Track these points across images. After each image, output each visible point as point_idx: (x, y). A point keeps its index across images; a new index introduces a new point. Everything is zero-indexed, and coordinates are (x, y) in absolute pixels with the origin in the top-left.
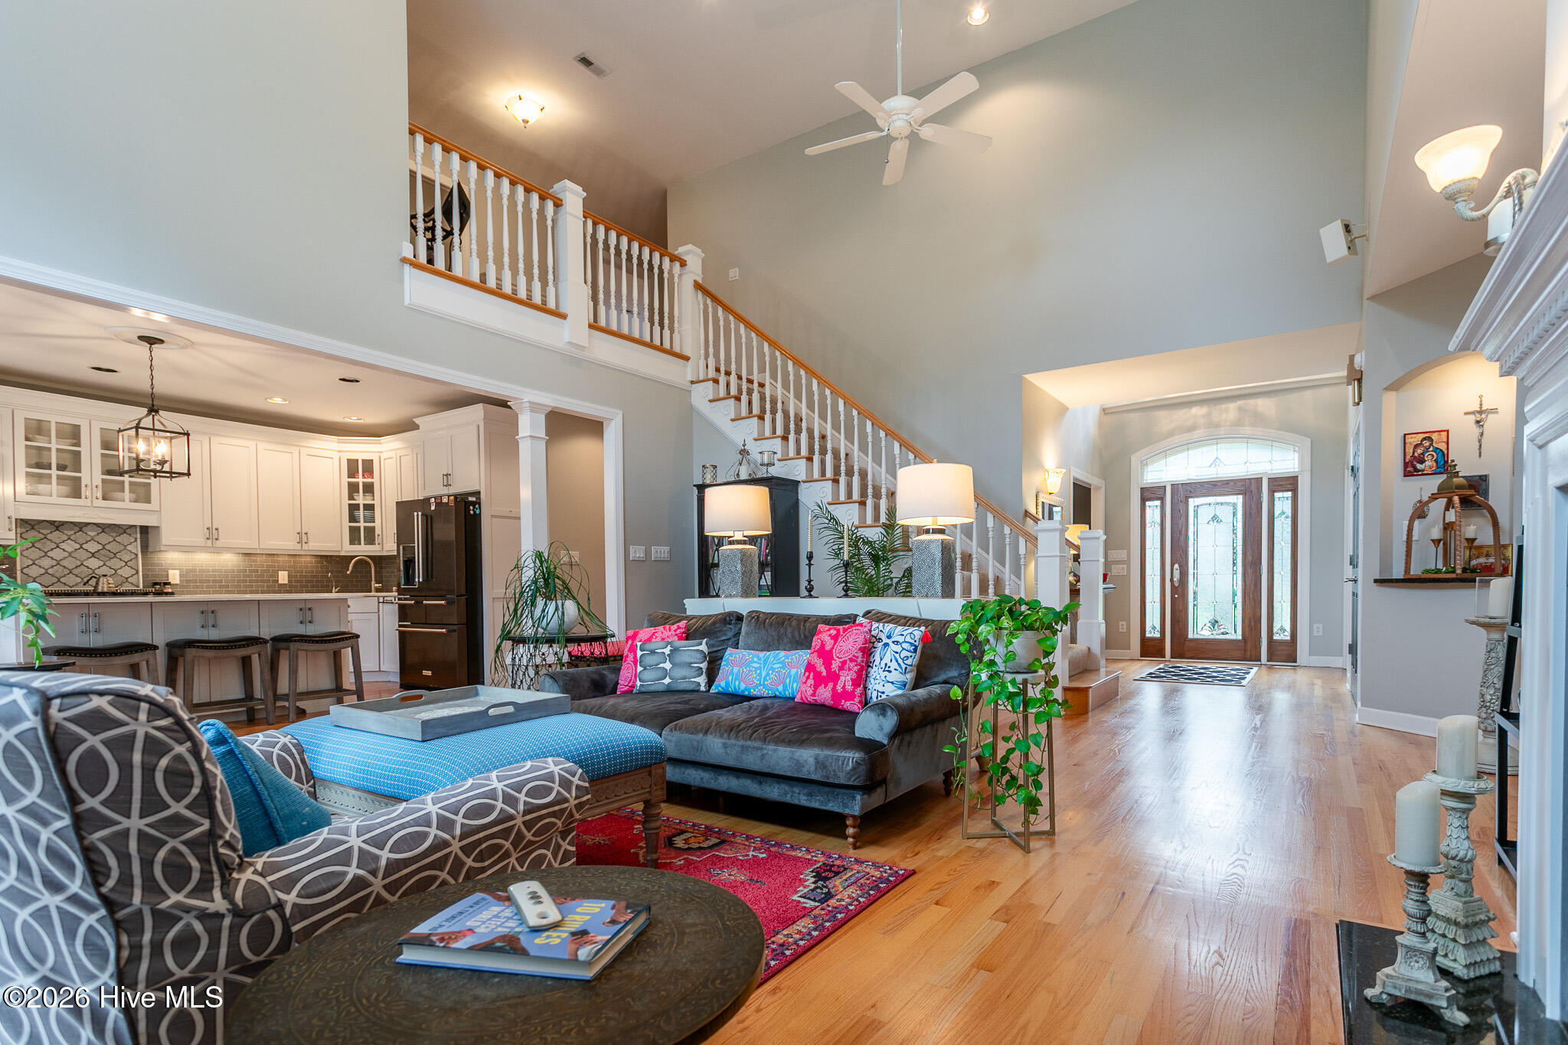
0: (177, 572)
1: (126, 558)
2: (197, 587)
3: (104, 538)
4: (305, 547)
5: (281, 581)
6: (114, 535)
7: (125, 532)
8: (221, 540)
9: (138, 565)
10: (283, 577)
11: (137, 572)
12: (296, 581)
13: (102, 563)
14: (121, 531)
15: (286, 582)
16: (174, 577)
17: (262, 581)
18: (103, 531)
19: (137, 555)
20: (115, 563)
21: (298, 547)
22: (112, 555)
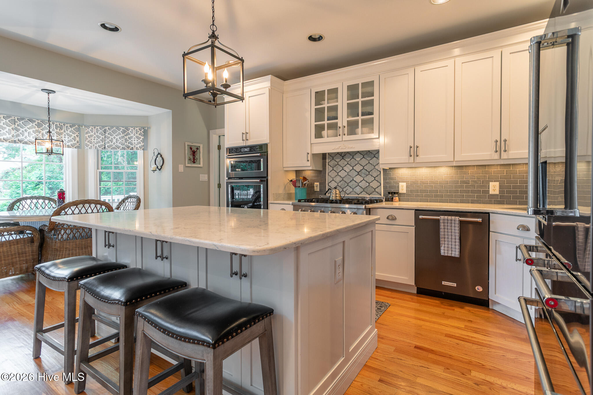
0: (404, 184)
1: (375, 175)
2: (418, 196)
3: (364, 162)
4: (504, 156)
5: (491, 192)
6: (369, 159)
7: (375, 156)
8: (421, 156)
9: (381, 180)
10: (494, 188)
11: (381, 185)
12: (508, 192)
13: (362, 179)
14: (373, 156)
15: (497, 192)
16: (403, 188)
17: (472, 192)
18: (363, 157)
19: (380, 172)
20: (369, 179)
21: (496, 156)
22: (368, 173)
